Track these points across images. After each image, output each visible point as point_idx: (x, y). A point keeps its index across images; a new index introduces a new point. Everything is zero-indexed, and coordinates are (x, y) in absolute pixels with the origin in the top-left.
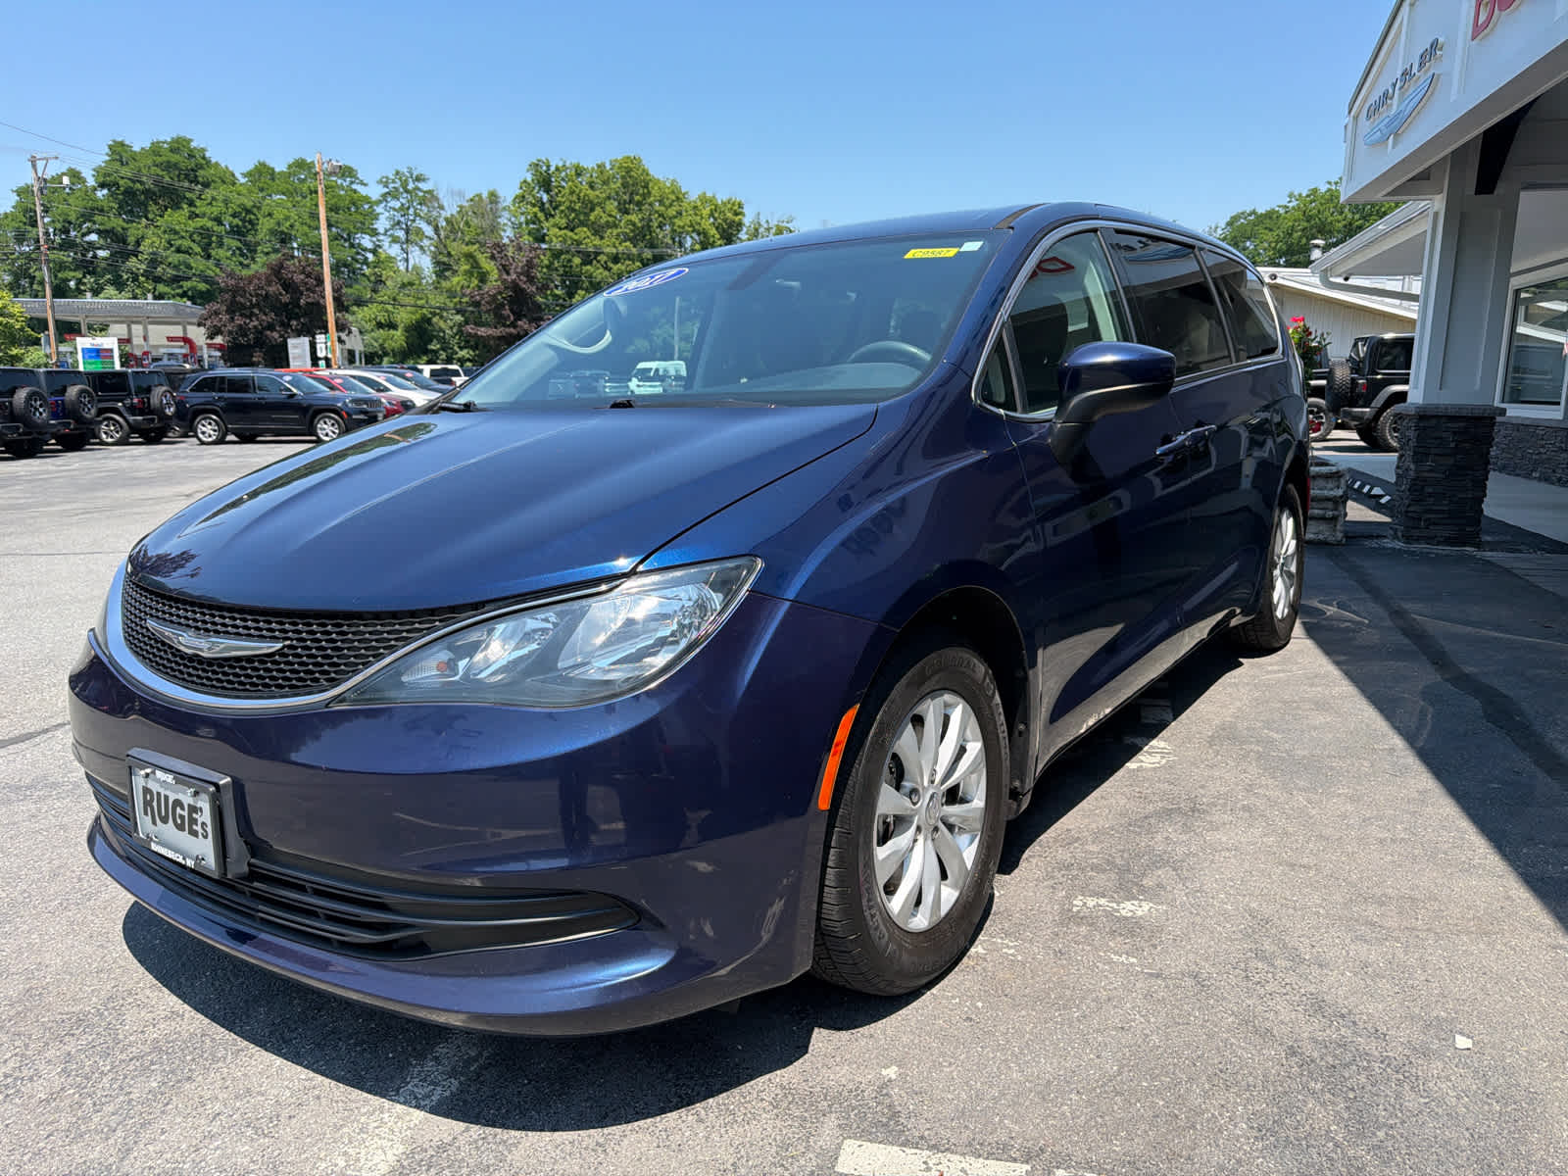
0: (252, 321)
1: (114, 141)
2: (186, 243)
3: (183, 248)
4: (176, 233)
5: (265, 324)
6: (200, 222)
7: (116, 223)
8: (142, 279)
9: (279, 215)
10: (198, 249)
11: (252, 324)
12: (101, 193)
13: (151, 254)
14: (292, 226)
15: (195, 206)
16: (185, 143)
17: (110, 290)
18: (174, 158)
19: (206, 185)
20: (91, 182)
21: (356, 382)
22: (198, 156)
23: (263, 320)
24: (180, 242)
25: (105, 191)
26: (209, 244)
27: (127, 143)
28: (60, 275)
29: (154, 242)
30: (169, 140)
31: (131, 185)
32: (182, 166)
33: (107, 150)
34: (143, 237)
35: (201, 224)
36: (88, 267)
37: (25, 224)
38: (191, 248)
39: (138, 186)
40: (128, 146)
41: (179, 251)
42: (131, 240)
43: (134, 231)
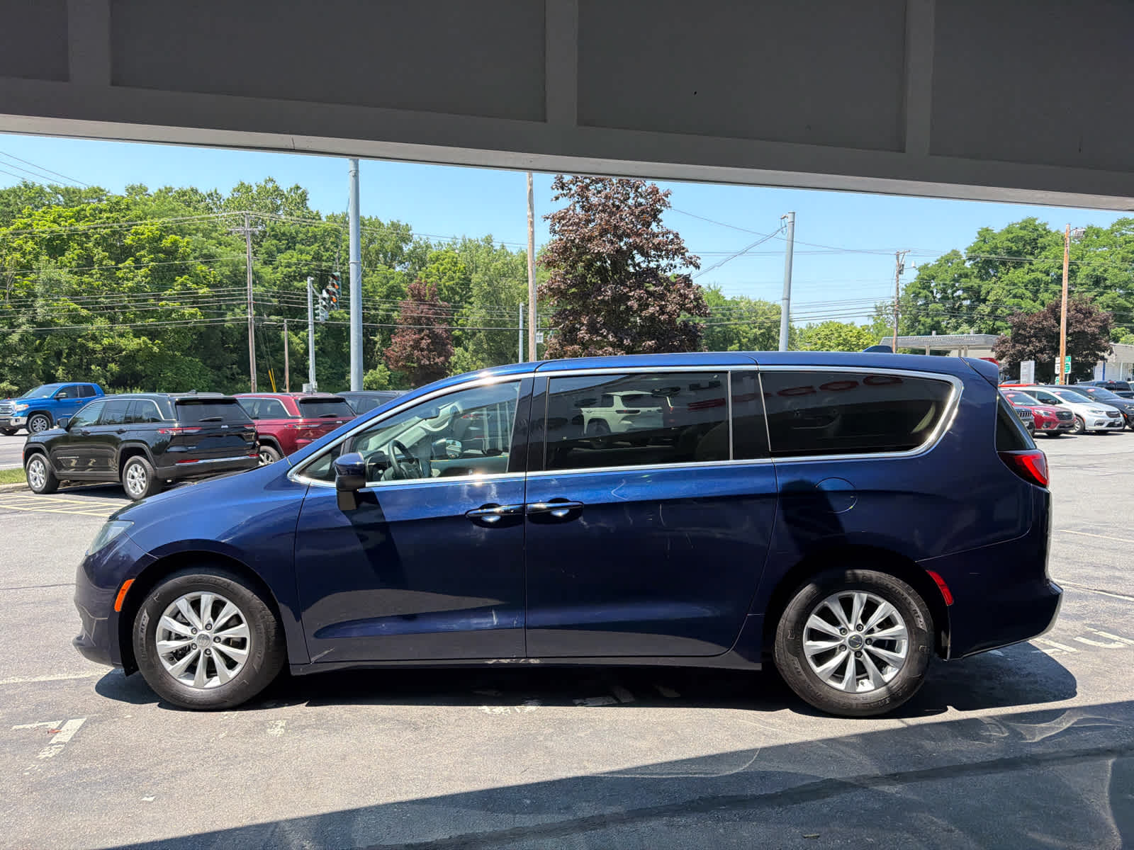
0: (1028, 346)
1: (982, 229)
2: (1021, 291)
3: (1018, 295)
4: (1014, 284)
5: (1038, 349)
6: (1033, 275)
7: (975, 282)
8: (986, 318)
9: (1095, 263)
10: (1028, 294)
11: (1028, 348)
12: (968, 264)
13: (995, 300)
14: (1105, 271)
15: (1033, 265)
16: (1031, 222)
17: (965, 327)
18: (1022, 233)
19: (1043, 248)
20: (964, 258)
21: (1028, 396)
22: (1040, 229)
23: (1037, 346)
24: (1016, 290)
25: (971, 262)
26: (1037, 291)
27: (990, 228)
28: (935, 319)
29: (998, 292)
30: (1020, 221)
31: (989, 256)
32: (1027, 238)
33: (977, 235)
34: (991, 289)
35: (1034, 276)
36: (954, 312)
37: (920, 288)
38: (1024, 294)
39: (993, 256)
40: (990, 230)
41: (1015, 296)
42: (983, 292)
43: (986, 286)
